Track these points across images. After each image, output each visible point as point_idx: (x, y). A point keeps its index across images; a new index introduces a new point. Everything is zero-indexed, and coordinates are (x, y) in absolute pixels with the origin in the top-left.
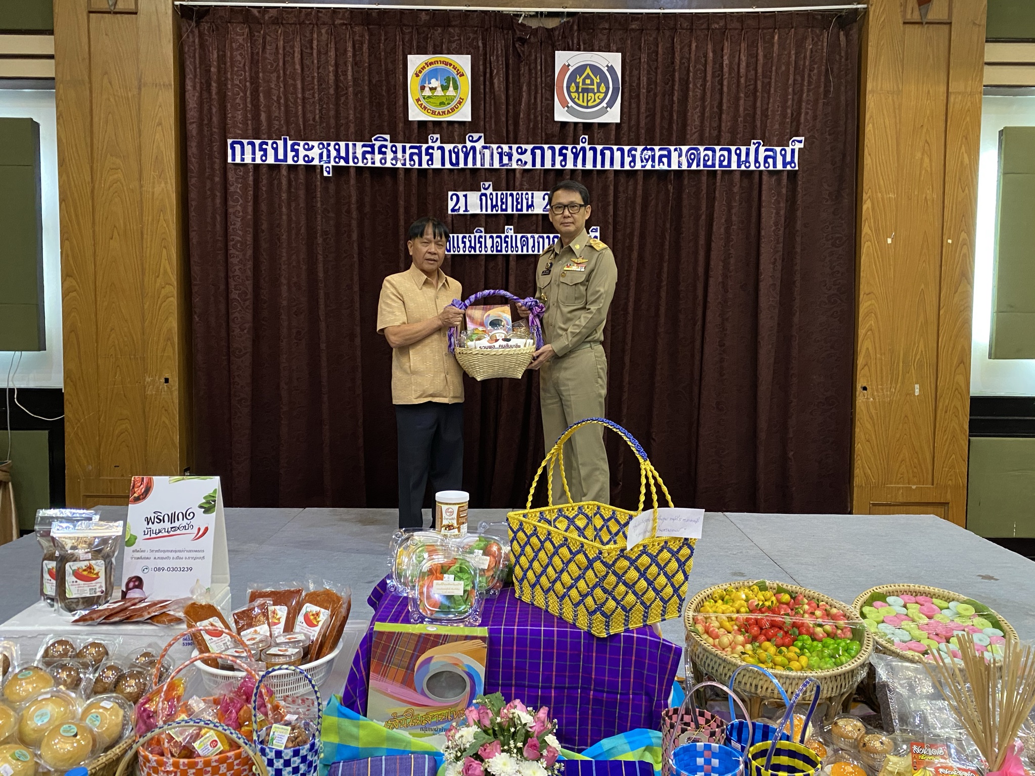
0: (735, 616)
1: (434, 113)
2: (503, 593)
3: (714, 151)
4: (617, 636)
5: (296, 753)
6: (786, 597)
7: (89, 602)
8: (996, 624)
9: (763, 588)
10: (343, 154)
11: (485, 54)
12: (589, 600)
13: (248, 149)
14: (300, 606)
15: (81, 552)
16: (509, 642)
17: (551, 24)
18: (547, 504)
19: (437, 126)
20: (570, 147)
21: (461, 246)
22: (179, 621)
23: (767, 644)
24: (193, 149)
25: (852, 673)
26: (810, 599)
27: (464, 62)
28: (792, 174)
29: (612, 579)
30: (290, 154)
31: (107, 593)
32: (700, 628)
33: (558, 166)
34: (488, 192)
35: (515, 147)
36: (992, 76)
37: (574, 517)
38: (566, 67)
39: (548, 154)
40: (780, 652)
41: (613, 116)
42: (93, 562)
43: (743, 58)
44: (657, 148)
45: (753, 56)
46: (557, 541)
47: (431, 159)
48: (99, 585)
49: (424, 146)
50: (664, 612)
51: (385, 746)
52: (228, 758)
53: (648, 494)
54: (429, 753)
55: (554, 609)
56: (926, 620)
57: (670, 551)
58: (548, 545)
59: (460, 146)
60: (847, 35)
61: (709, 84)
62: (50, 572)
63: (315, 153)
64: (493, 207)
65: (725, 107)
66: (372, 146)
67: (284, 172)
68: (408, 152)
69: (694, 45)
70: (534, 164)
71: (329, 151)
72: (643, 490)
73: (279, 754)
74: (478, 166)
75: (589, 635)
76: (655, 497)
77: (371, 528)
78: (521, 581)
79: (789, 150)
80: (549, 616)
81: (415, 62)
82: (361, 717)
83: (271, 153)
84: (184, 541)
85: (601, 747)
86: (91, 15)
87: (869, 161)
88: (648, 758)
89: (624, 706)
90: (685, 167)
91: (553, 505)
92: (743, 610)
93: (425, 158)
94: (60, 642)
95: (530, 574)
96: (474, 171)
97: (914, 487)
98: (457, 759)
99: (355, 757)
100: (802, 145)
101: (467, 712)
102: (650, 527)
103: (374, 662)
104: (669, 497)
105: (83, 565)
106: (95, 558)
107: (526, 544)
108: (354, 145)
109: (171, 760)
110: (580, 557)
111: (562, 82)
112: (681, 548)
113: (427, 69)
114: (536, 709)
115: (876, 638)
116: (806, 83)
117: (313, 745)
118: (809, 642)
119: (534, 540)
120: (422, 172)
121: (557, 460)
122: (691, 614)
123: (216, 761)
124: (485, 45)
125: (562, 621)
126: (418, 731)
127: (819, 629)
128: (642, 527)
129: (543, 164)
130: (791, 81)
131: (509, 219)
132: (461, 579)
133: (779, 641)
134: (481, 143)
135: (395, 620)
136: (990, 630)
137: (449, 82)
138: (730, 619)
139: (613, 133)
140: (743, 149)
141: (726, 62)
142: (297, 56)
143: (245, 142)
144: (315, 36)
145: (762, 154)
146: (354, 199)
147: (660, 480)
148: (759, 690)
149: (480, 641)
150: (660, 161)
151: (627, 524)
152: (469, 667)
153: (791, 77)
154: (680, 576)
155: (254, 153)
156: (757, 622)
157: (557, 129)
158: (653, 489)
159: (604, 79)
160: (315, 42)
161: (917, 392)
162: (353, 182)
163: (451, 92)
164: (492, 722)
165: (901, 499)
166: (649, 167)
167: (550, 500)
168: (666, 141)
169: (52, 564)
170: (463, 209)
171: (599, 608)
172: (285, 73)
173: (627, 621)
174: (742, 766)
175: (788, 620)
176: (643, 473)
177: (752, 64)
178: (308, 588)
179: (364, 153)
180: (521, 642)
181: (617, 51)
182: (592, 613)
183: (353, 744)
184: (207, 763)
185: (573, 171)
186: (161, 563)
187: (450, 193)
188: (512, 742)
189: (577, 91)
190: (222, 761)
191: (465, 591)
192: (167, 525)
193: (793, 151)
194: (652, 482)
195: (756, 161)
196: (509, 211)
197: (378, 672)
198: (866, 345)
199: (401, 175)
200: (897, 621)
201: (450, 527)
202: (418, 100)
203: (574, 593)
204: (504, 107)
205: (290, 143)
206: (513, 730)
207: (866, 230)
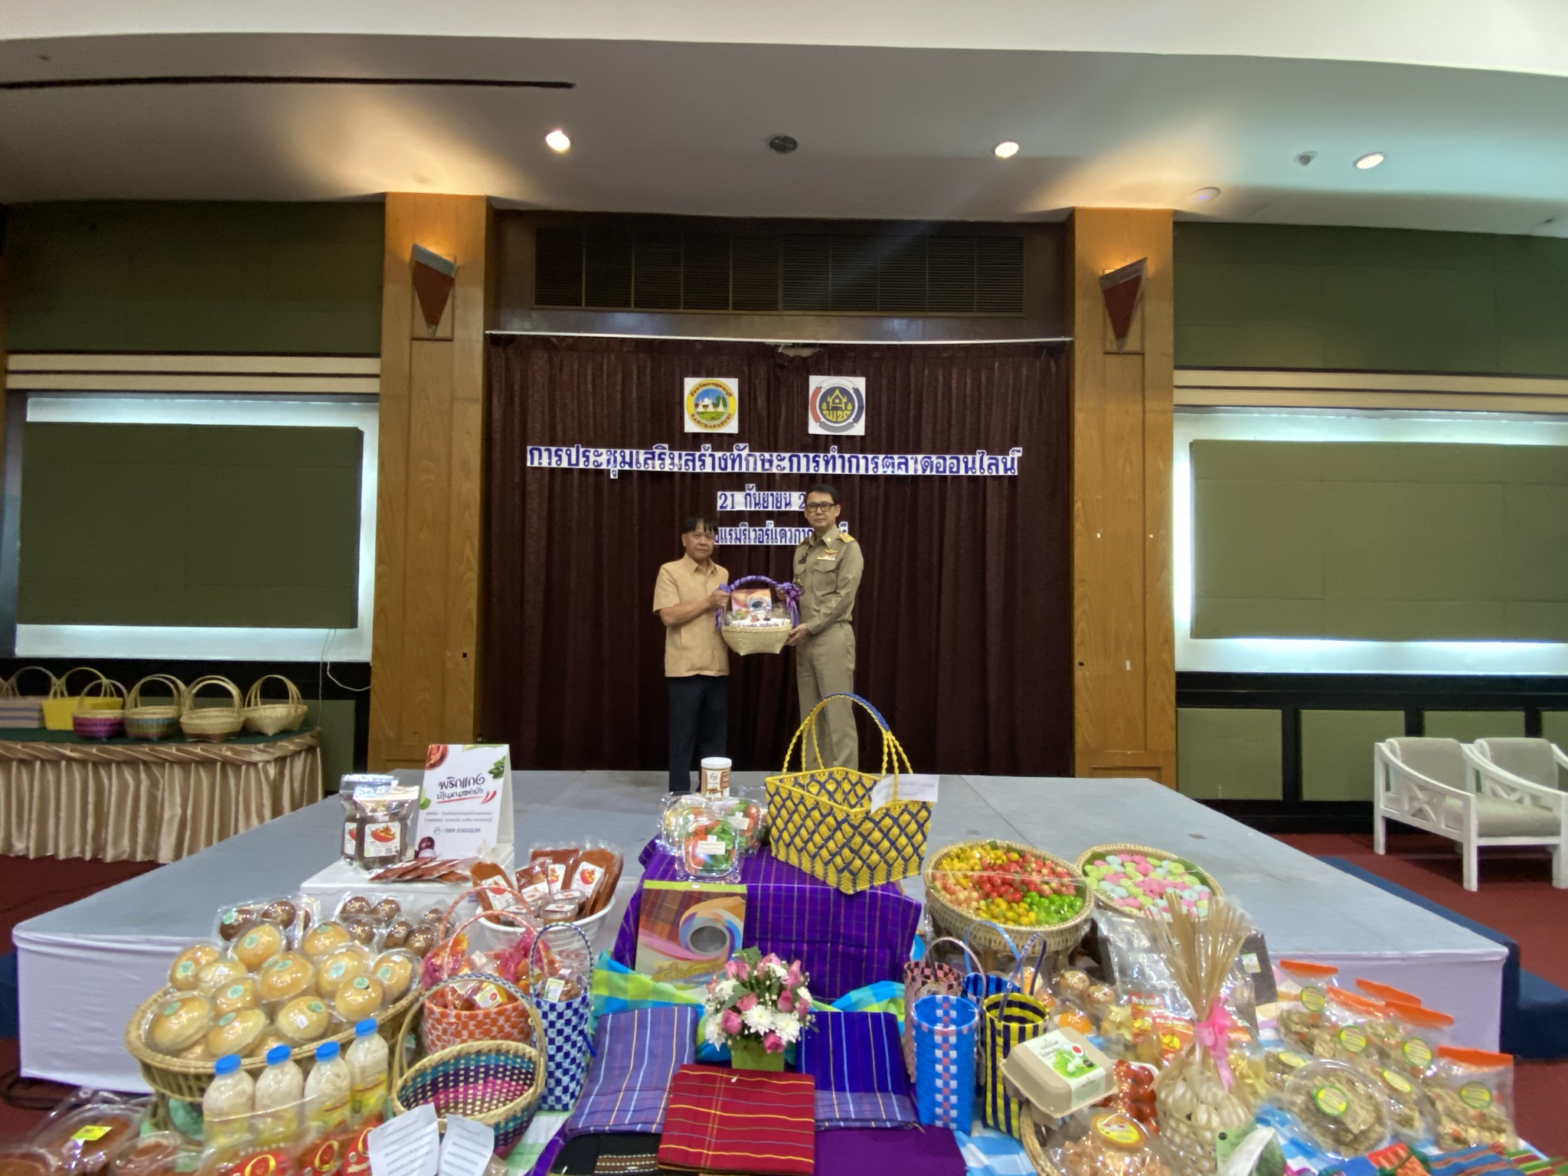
0: (970, 873)
1: (706, 426)
2: (761, 851)
3: (945, 459)
4: (863, 893)
5: (569, 1006)
6: (1015, 856)
7: (384, 861)
8: (1204, 881)
9: (994, 847)
10: (627, 459)
11: (750, 379)
12: (838, 860)
13: (545, 455)
14: (576, 864)
15: (380, 814)
16: (765, 897)
17: (806, 353)
18: (800, 770)
19: (708, 437)
20: (822, 455)
21: (728, 537)
22: (465, 879)
23: (999, 901)
24: (496, 455)
25: (1077, 928)
26: (1037, 857)
27: (732, 384)
28: (1011, 478)
29: (858, 839)
30: (582, 460)
31: (402, 852)
32: (938, 884)
33: (812, 471)
34: (752, 492)
35: (775, 455)
36: (1181, 397)
37: (826, 782)
38: (818, 389)
39: (803, 461)
40: (1011, 908)
41: (859, 429)
42: (390, 824)
43: (969, 382)
44: (896, 457)
45: (976, 379)
46: (809, 803)
47: (703, 464)
48: (395, 845)
49: (698, 454)
50: (905, 871)
51: (651, 999)
52: (506, 1010)
53: (890, 762)
54: (692, 1006)
55: (806, 867)
56: (1141, 878)
57: (910, 813)
58: (801, 808)
59: (728, 454)
60: (1057, 362)
61: (939, 404)
62: (351, 832)
63: (603, 459)
64: (756, 505)
65: (953, 422)
66: (653, 454)
67: (576, 475)
68: (684, 458)
69: (926, 371)
70: (791, 469)
71: (615, 458)
72: (886, 758)
73: (553, 1007)
74: (744, 470)
75: (838, 891)
76: (896, 764)
77: (645, 790)
78: (777, 841)
79: (1009, 458)
80: (802, 874)
81: (690, 383)
82: (630, 971)
83: (565, 458)
84: (473, 804)
85: (850, 998)
86: (415, 343)
87: (1079, 468)
88: (893, 1010)
89: (870, 958)
90: (920, 472)
91: (807, 769)
92: (977, 868)
93: (698, 464)
94: (357, 899)
95: (785, 835)
96: (740, 475)
97: (1129, 753)
98: (717, 1011)
99: (623, 1009)
100: (1020, 455)
101: (726, 966)
102: (892, 792)
103: (643, 919)
104: (908, 765)
105: (381, 826)
106: (392, 820)
107: (782, 807)
108: (638, 453)
109: (454, 1012)
110: (830, 820)
111: (814, 403)
112: (919, 811)
113: (701, 390)
114: (790, 962)
115: (1098, 895)
116: (1022, 402)
117: (584, 999)
118: (1037, 898)
119: (789, 803)
120: (695, 475)
121: (810, 730)
122: (930, 871)
123: (496, 1013)
124: (750, 370)
125: (813, 879)
126: (681, 984)
127: (1046, 887)
128: (884, 792)
129: (799, 469)
130: (1009, 401)
131: (770, 515)
132: (723, 839)
133: (1010, 898)
134: (746, 451)
135: (663, 877)
136: (1199, 887)
137: (720, 400)
138: (966, 876)
139: (859, 444)
140: (970, 457)
141: (954, 384)
142: (590, 377)
143: (543, 448)
144: (605, 361)
146: (636, 499)
147: (901, 749)
148: (993, 944)
149: (738, 898)
150: (899, 468)
151: (871, 789)
152: (730, 922)
153: (1010, 398)
154: (919, 837)
155: (550, 458)
156: (990, 880)
157: (810, 441)
158: (895, 757)
159: (850, 399)
160: (605, 367)
161: (1128, 667)
162: (635, 483)
163: (721, 409)
164: (750, 975)
165: (1119, 764)
166: (889, 472)
167: (804, 766)
168: (903, 451)
169: (353, 826)
170: (730, 506)
171: (847, 866)
172: (578, 390)
173: (872, 879)
174: (977, 1018)
175: (1017, 877)
176: (885, 742)
177: (976, 387)
178: (585, 848)
179: (646, 459)
180: (777, 898)
181: (862, 375)
182: (840, 871)
183: (621, 997)
184: (487, 1015)
185: (824, 476)
186: (451, 825)
187: (719, 493)
188: (767, 995)
189: (828, 409)
190: (500, 1013)
191: (727, 851)
192: (459, 789)
193: (1013, 459)
194: (893, 750)
195: (981, 467)
196: (770, 509)
197: (645, 927)
198: (1082, 626)
199: (677, 478)
200: (1115, 878)
201: (714, 791)
202: (693, 415)
203: (824, 853)
204: (765, 422)
205: (582, 450)
206: (768, 983)
207: (1078, 526)
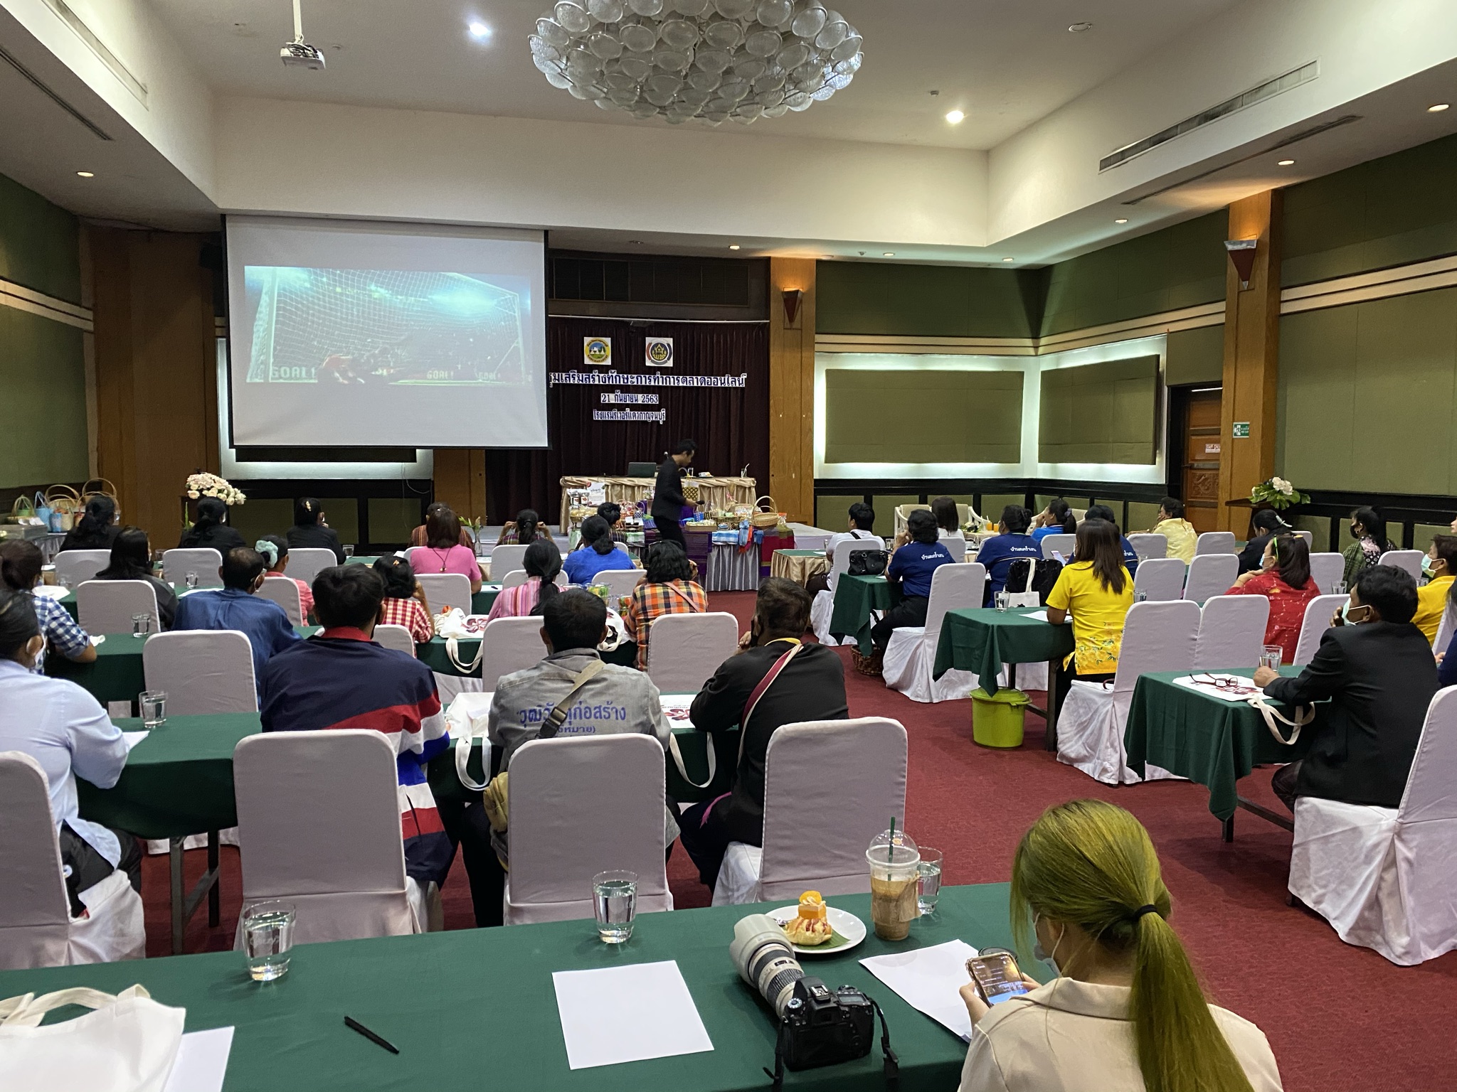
1: (595, 361)
3: (711, 379)
10: (557, 378)
11: (617, 338)
17: (643, 326)
19: (596, 367)
20: (652, 376)
21: (607, 416)
27: (608, 340)
28: (742, 389)
33: (648, 384)
34: (618, 394)
35: (629, 375)
36: (819, 348)
38: (650, 344)
41: (670, 364)
43: (722, 341)
44: (688, 377)
45: (725, 340)
47: (594, 380)
49: (591, 375)
59: (606, 375)
60: (763, 333)
61: (708, 351)
64: (620, 400)
65: (715, 361)
66: (569, 375)
68: (584, 377)
69: (702, 336)
70: (637, 383)
74: (614, 383)
81: (587, 340)
87: (772, 384)
90: (699, 385)
93: (591, 380)
96: (612, 385)
100: (746, 377)
108: (562, 375)
111: (648, 350)
113: (592, 343)
116: (747, 353)
120: (590, 385)
124: (616, 334)
129: (641, 383)
130: (741, 351)
131: (628, 405)
134: (615, 374)
137: (602, 348)
139: (670, 371)
140: (723, 378)
141: (715, 342)
145: (730, 380)
150: (689, 383)
153: (741, 349)
157: (646, 369)
159: (666, 349)
161: (794, 477)
162: (562, 390)
163: (602, 353)
166: (685, 385)
168: (692, 374)
170: (608, 401)
177: (725, 343)
179: (566, 378)
181: (671, 337)
185: (654, 386)
187: (602, 394)
189: (655, 354)
193: (742, 379)
195: (728, 383)
196: (627, 402)
198: (772, 458)
199: (581, 387)
202: (588, 356)
204: (624, 358)
207: (772, 411)
